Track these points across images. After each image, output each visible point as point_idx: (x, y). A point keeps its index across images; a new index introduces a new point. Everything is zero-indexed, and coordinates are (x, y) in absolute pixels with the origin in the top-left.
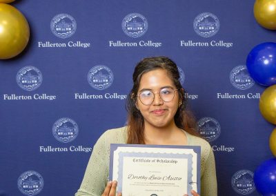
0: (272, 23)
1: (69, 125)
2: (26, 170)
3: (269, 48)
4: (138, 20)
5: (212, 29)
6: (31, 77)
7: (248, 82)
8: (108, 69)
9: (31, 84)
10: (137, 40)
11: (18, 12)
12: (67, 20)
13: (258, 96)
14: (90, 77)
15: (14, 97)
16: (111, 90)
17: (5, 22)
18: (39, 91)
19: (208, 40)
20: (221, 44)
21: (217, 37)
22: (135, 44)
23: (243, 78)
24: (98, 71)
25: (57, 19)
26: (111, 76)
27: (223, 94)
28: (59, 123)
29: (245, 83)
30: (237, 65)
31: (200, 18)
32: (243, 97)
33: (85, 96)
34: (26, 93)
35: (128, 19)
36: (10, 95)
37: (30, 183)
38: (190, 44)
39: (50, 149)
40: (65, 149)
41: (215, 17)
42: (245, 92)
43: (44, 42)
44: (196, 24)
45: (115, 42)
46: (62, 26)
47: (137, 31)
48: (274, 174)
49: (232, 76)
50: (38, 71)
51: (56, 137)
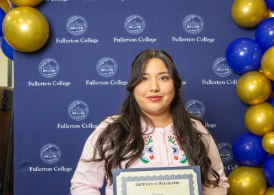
0: (246, 22)
1: (81, 106)
2: (47, 143)
3: (244, 42)
4: (138, 20)
5: (198, 28)
6: (50, 67)
7: (227, 71)
8: (113, 61)
9: (51, 73)
10: (136, 37)
11: (40, 13)
12: (80, 21)
13: (235, 82)
14: (98, 67)
15: (36, 84)
16: (115, 78)
17: (30, 22)
18: (57, 78)
19: (195, 36)
20: (205, 39)
21: (202, 35)
22: (135, 40)
23: (223, 68)
24: (105, 62)
25: (71, 20)
26: (116, 66)
27: (207, 80)
28: (73, 105)
29: (225, 72)
30: (219, 57)
31: (188, 19)
32: (223, 83)
33: (94, 83)
34: (46, 80)
35: (129, 19)
36: (33, 82)
37: (50, 154)
38: (180, 39)
39: (66, 126)
40: (78, 126)
41: (200, 18)
42: (225, 79)
43: (61, 39)
44: (184, 24)
45: (119, 38)
46: (76, 26)
47: (137, 29)
48: (248, 145)
49: (214, 66)
50: (56, 62)
51: (71, 116)
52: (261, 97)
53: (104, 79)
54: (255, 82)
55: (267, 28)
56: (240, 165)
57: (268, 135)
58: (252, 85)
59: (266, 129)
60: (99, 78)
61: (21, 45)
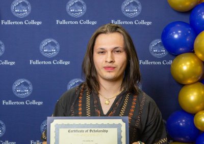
0: (181, 6)
1: (25, 84)
3: (178, 25)
4: (79, 4)
5: (136, 11)
7: (163, 52)
10: (78, 19)
12: (24, 4)
13: (170, 62)
14: (41, 47)
16: (58, 57)
19: (133, 19)
20: (143, 22)
21: (140, 18)
22: (76, 23)
23: (159, 49)
24: (48, 43)
25: (16, 3)
26: (58, 47)
28: (18, 83)
29: (161, 53)
30: (155, 39)
31: (127, 3)
32: (159, 63)
33: (37, 62)
35: (71, 3)
39: (10, 103)
40: (22, 103)
41: (138, 2)
42: (161, 60)
44: (123, 7)
45: (61, 20)
47: (78, 12)
48: (182, 122)
49: (151, 48)
51: (15, 93)
52: (193, 77)
53: (47, 59)
54: (188, 63)
55: (201, 13)
56: (174, 141)
57: (200, 113)
58: (185, 66)
59: (198, 108)
60: (42, 58)
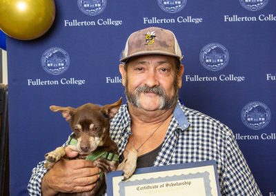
6: (57, 60)
9: (58, 68)
15: (38, 82)
27: (274, 75)
34: (52, 78)
36: (34, 80)
38: (235, 18)
43: (71, 21)
46: (91, 2)
50: (64, 53)
61: (17, 31)
